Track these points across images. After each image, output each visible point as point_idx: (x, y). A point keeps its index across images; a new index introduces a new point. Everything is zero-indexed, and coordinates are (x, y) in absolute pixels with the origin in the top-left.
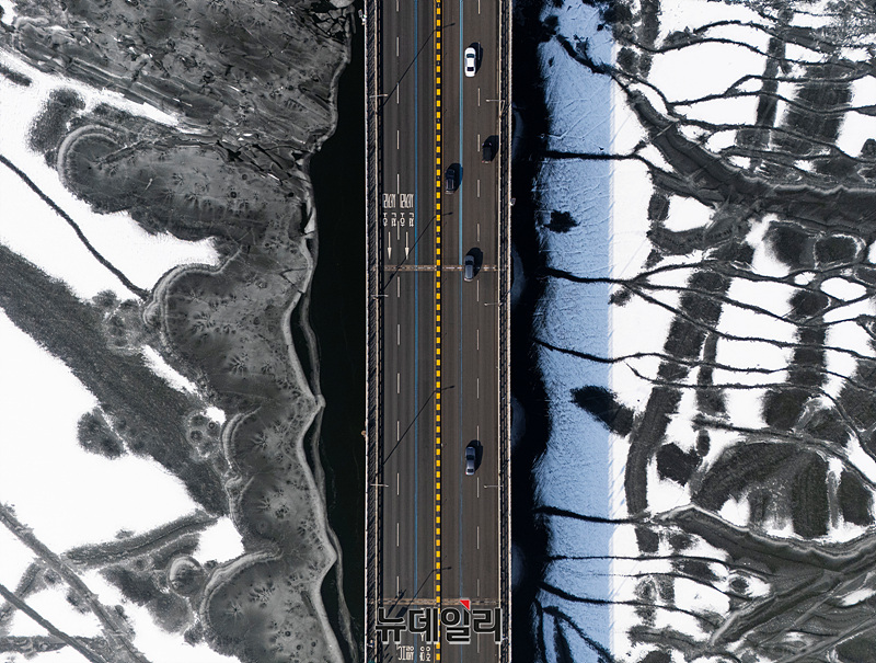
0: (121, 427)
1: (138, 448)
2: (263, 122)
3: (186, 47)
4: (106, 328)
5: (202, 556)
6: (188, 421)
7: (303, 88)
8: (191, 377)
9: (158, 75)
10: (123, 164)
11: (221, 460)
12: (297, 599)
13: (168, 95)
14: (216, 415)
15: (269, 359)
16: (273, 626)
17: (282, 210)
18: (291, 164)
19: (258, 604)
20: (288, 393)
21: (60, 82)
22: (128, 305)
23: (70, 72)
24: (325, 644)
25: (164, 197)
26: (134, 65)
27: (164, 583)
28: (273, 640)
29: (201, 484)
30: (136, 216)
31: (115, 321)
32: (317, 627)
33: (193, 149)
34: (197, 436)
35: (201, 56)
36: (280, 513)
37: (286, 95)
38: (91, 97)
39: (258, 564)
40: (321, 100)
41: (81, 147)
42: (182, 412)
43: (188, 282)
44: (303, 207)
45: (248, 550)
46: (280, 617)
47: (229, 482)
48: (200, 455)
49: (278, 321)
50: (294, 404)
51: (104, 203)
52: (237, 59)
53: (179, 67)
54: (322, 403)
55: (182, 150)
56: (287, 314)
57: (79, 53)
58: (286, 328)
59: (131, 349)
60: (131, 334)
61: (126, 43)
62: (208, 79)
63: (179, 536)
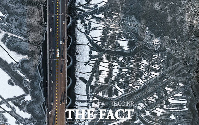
0: (14, 82)
1: (16, 85)
2: (35, 38)
3: (24, 28)
4: (12, 68)
5: (26, 100)
6: (23, 81)
7: (41, 34)
8: (24, 75)
9: (20, 31)
10: (15, 44)
11: (28, 86)
12: (39, 106)
13: (22, 34)
14: (28, 80)
15: (35, 72)
16: (36, 110)
17: (37, 51)
18: (39, 45)
19: (33, 107)
20: (38, 77)
21: (6, 33)
22: (15, 64)
23: (7, 31)
24: (43, 112)
25: (21, 49)
26: (16, 30)
27: (20, 103)
28: (36, 112)
29: (25, 90)
30: (16, 52)
31: (13, 66)
32: (42, 110)
33: (25, 42)
34: (25, 83)
35: (26, 29)
36: (37, 94)
37: (38, 35)
38: (10, 34)
39: (34, 101)
40: (43, 36)
41: (9, 42)
42: (23, 79)
43: (24, 61)
44: (40, 50)
45: (32, 99)
46: (37, 109)
47: (29, 90)
48: (25, 86)
49: (37, 67)
50: (39, 79)
51: (12, 50)
52: (31, 30)
53: (23, 31)
54: (43, 79)
55: (23, 42)
56: (38, 66)
57: (9, 28)
58: (38, 68)
59: (15, 71)
60: (16, 68)
61: (15, 27)
62: (27, 32)
63: (23, 97)
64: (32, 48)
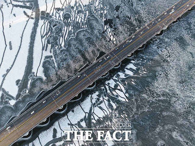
0: (20, 83)
1: (19, 87)
2: (62, 74)
3: (64, 63)
4: (30, 75)
5: (10, 102)
6: (25, 89)
7: (68, 75)
8: (30, 86)
9: (60, 62)
10: (49, 65)
11: (22, 96)
12: (10, 115)
14: (27, 92)
17: (54, 82)
19: (7, 111)
20: (34, 97)
21: (53, 55)
22: (34, 75)
23: (55, 55)
24: (6, 123)
25: (48, 71)
26: (59, 60)
27: (5, 100)
28: (4, 116)
29: (19, 95)
30: (44, 70)
31: (32, 75)
32: (8, 120)
33: (55, 70)
34: (24, 91)
35: (64, 65)
36: (20, 106)
37: (66, 74)
38: (53, 58)
39: (12, 108)
40: (68, 78)
41: (48, 61)
42: (26, 88)
43: (40, 79)
44: (56, 84)
45: (13, 106)
46: (7, 115)
47: (20, 98)
48: (21, 93)
49: (42, 90)
50: (33, 98)
51: (43, 66)
52: (67, 68)
53: (62, 64)
54: (35, 101)
55: (54, 69)
56: (43, 91)
57: (57, 55)
58: (42, 91)
59: (29, 79)
60: (31, 78)
61: (61, 58)
62: (63, 67)
63: (11, 97)
64: (54, 78)
